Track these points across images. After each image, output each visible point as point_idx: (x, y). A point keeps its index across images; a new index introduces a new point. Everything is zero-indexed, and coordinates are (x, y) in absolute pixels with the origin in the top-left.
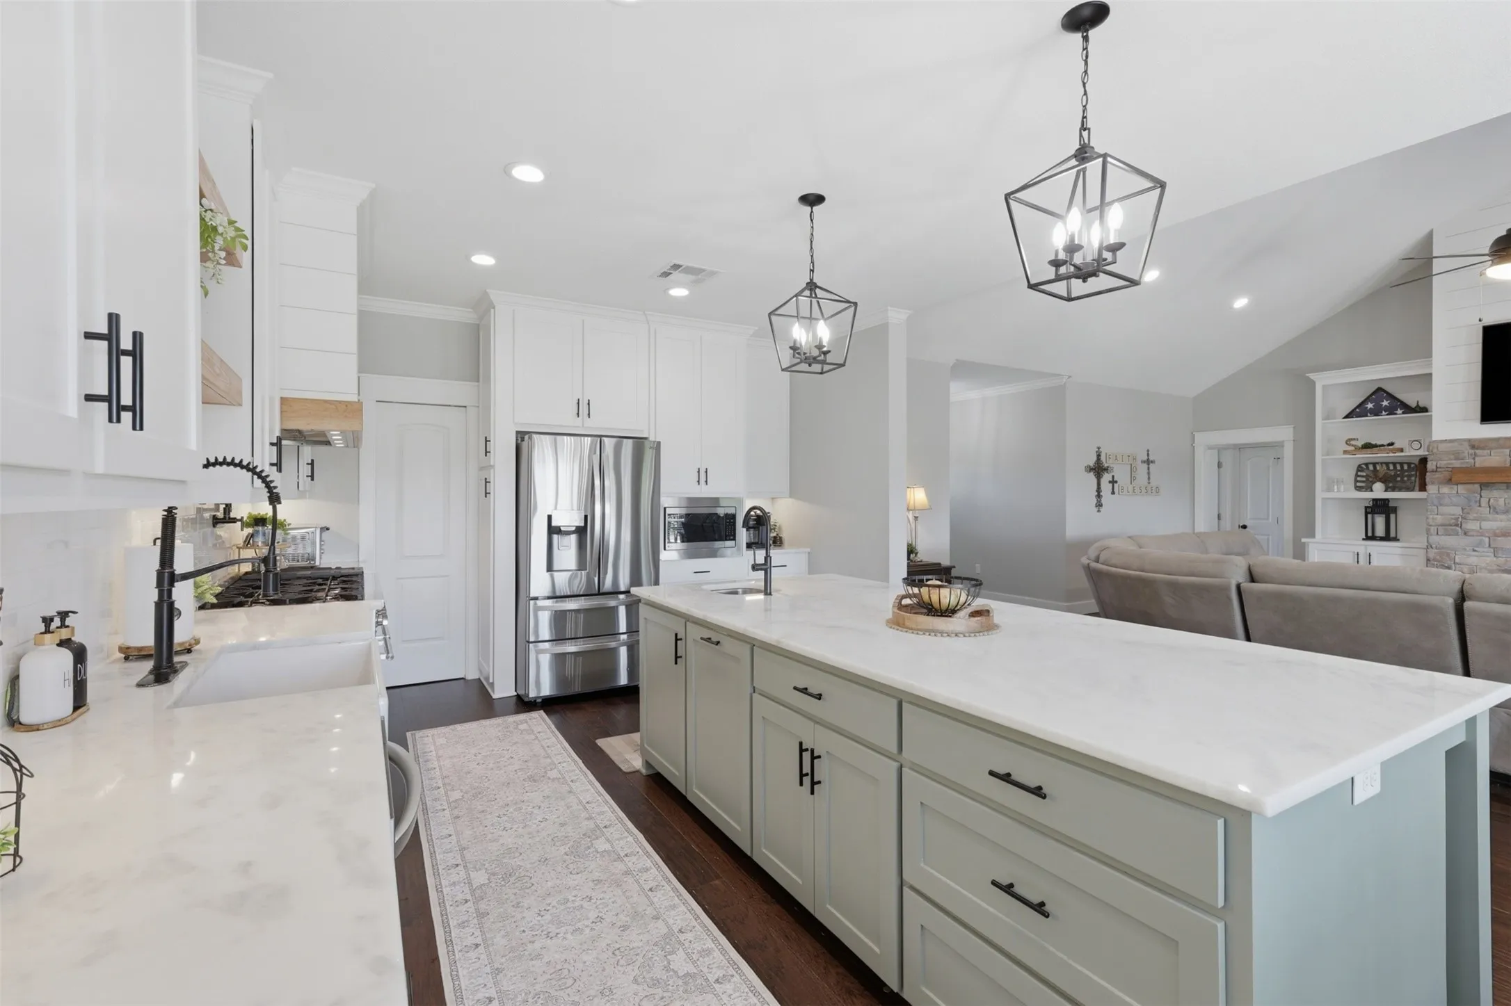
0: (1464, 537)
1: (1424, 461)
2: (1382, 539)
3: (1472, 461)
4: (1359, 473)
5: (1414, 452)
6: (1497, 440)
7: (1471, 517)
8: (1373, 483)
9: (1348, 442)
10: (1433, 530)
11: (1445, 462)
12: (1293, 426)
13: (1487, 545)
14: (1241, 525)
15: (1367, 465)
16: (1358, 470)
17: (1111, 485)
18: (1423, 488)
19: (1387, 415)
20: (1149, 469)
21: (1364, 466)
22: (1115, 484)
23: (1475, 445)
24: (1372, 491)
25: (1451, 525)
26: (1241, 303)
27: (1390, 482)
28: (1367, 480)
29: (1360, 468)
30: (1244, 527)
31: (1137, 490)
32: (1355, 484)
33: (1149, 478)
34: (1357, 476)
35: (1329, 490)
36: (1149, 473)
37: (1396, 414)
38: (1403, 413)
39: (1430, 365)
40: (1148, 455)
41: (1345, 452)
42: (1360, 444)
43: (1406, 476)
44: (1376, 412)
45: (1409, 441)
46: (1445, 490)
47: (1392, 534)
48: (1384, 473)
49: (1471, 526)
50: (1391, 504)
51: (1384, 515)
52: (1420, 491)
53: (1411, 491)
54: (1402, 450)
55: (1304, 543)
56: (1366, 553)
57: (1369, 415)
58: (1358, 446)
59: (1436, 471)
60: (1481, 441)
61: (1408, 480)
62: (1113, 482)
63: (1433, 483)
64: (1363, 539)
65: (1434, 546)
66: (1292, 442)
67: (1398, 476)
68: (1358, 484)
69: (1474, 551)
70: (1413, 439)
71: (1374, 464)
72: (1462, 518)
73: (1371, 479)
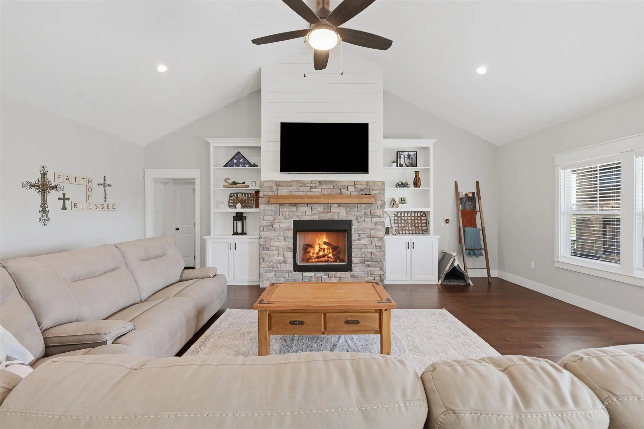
0: (274, 232)
1: (257, 192)
2: (240, 234)
3: (276, 192)
4: (231, 198)
5: (253, 188)
6: (286, 182)
7: (276, 221)
8: (237, 203)
9: (226, 180)
10: (262, 230)
11: (267, 192)
12: (199, 170)
13: (282, 236)
14: (176, 228)
15: (234, 193)
16: (230, 197)
17: (62, 201)
18: (257, 206)
19: (242, 167)
20: (105, 190)
21: (232, 194)
22: (66, 201)
23: (278, 184)
24: (236, 208)
25: (269, 226)
26: (162, 68)
27: (243, 203)
28: (234, 202)
29: (231, 196)
30: (178, 229)
31: (93, 206)
32: (229, 204)
33: (105, 198)
34: (230, 200)
35: (217, 207)
36: (105, 194)
37: (246, 167)
38: (249, 166)
39: (260, 142)
40: (105, 180)
41: (224, 186)
42: (231, 182)
43: (250, 200)
44: (237, 165)
45: (251, 181)
46: (267, 207)
47: (244, 232)
48: (241, 198)
49: (276, 226)
50: (244, 215)
51: (241, 221)
52: (255, 208)
53: (252, 208)
54: (248, 186)
55: (205, 239)
56: (234, 243)
57: (235, 166)
58: (230, 183)
59: (263, 197)
60: (280, 182)
61: (251, 202)
62: (64, 199)
63: (262, 204)
64: (233, 235)
65: (262, 237)
66: (199, 179)
67: (247, 200)
68: (230, 204)
69: (278, 239)
70: (253, 181)
71: (237, 193)
72: (273, 222)
73: (235, 202)
